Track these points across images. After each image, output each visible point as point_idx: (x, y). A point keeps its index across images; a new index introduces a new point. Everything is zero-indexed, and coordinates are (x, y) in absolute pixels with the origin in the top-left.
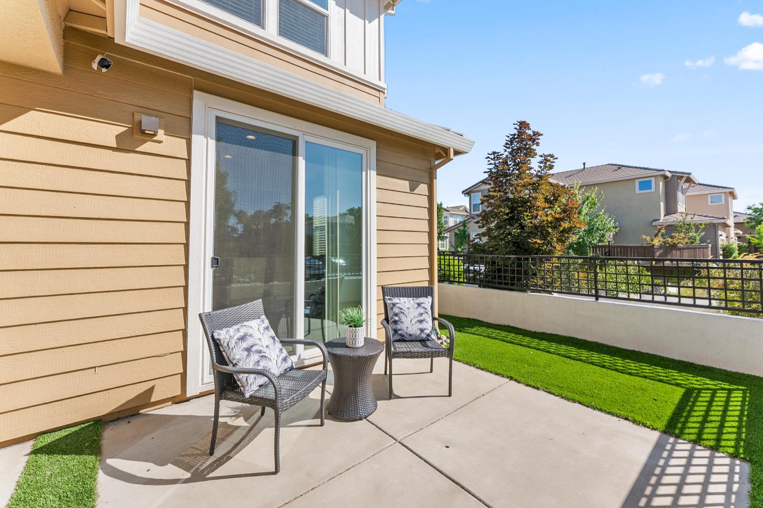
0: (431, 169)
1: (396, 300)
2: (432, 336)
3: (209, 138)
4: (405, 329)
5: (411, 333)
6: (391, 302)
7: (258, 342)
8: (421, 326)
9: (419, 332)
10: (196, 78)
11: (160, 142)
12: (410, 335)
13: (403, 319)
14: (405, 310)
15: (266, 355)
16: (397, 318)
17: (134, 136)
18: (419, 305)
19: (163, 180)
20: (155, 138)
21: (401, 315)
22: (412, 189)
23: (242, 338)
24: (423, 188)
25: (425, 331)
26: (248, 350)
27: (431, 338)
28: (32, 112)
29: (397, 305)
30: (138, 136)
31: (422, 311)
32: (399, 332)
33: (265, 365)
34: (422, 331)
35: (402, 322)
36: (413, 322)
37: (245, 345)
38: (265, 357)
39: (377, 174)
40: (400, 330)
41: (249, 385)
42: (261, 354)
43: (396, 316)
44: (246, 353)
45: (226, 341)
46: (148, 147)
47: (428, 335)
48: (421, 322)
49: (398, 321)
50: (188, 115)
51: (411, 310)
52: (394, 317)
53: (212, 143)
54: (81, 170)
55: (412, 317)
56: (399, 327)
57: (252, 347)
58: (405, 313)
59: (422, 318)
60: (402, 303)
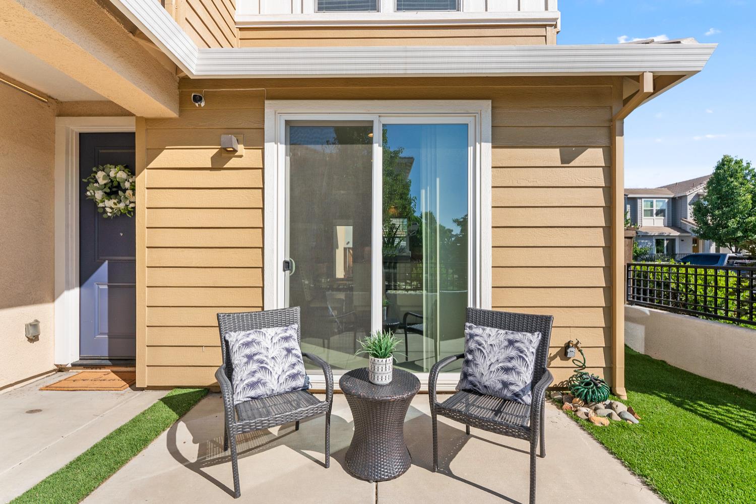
0: (611, 121)
1: (478, 330)
2: (524, 398)
3: (279, 144)
4: (478, 375)
5: (487, 383)
6: (470, 331)
7: (263, 351)
8: (505, 377)
9: (500, 386)
10: (267, 88)
11: (241, 156)
12: (485, 387)
13: (479, 360)
14: (486, 346)
15: (268, 367)
16: (470, 357)
17: (223, 155)
18: (511, 343)
19: (244, 190)
20: (236, 154)
21: (477, 354)
22: (566, 159)
23: (247, 344)
24: (595, 155)
25: (512, 388)
26: (250, 357)
27: (523, 400)
28: (165, 151)
29: (476, 338)
30: (225, 155)
31: (513, 353)
32: (470, 378)
33: (262, 377)
34: (506, 385)
35: (476, 365)
36: (492, 369)
37: (248, 351)
38: (266, 368)
39: (493, 147)
40: (471, 375)
41: (236, 393)
42: (262, 365)
43: (470, 354)
44: (245, 360)
45: (232, 343)
46: (233, 162)
47: (517, 395)
48: (507, 370)
49: (471, 361)
50: (261, 127)
51: (496, 349)
52: (468, 354)
53: (282, 148)
54: (192, 190)
55: (493, 360)
56: (470, 370)
57: (255, 355)
58: (484, 351)
59: (510, 365)
60: (485, 335)
